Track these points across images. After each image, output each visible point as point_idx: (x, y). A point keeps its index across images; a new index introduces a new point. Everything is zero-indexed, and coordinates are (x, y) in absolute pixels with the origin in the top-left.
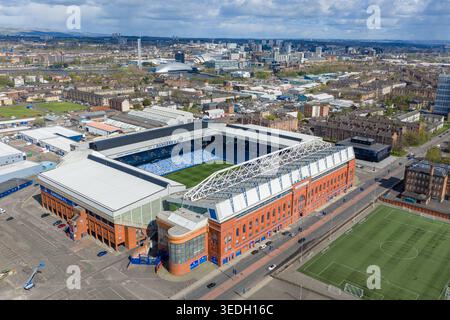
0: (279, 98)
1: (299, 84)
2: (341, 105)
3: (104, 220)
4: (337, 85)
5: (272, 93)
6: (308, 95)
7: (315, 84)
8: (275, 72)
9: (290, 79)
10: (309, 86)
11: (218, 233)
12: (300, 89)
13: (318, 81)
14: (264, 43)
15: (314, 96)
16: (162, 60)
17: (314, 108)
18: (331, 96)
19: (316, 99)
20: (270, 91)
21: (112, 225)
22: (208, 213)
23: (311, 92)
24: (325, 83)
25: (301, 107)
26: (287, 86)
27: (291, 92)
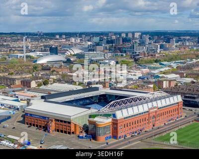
0: (140, 78)
1: (154, 68)
2: (184, 81)
3: (65, 122)
4: (184, 68)
5: (135, 75)
6: (161, 75)
7: (167, 69)
8: (136, 60)
9: (148, 65)
10: (162, 70)
11: (117, 124)
12: (156, 72)
13: (170, 66)
14: (124, 35)
15: (165, 76)
16: (38, 53)
17: (164, 82)
18: (178, 76)
19: (167, 77)
20: (133, 74)
21: (69, 123)
22: (112, 116)
23: (164, 73)
24: (175, 68)
25: (155, 82)
26: (146, 70)
27: (148, 74)
